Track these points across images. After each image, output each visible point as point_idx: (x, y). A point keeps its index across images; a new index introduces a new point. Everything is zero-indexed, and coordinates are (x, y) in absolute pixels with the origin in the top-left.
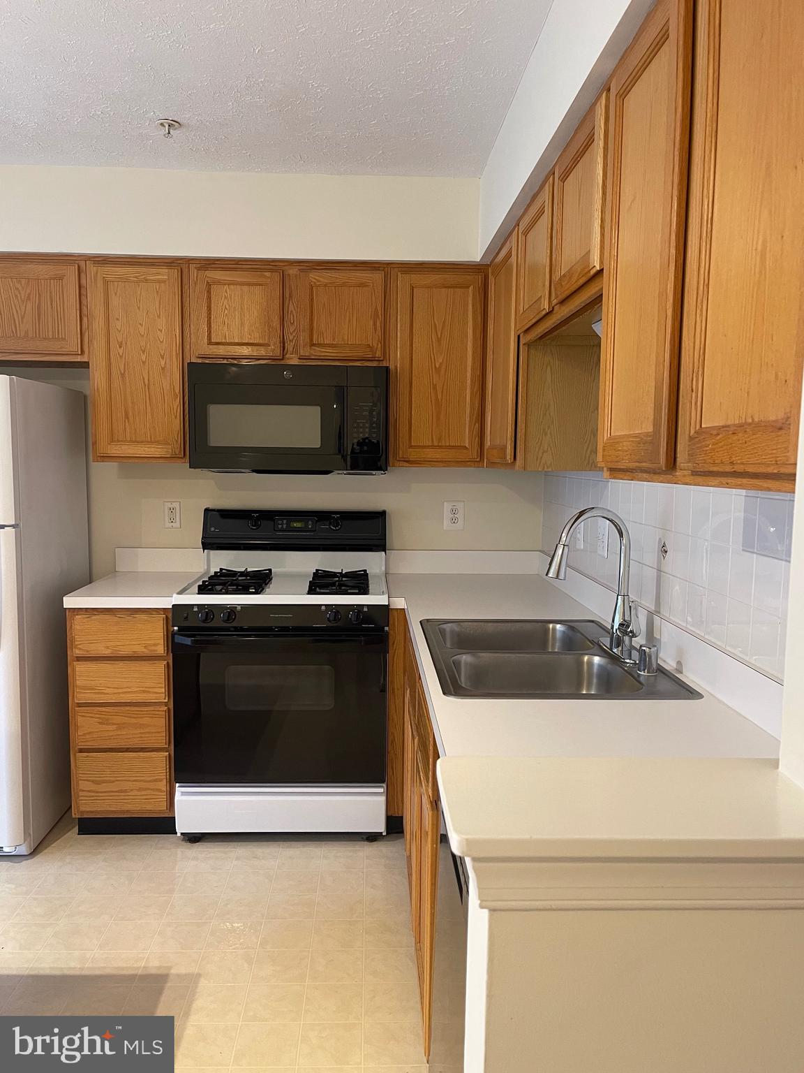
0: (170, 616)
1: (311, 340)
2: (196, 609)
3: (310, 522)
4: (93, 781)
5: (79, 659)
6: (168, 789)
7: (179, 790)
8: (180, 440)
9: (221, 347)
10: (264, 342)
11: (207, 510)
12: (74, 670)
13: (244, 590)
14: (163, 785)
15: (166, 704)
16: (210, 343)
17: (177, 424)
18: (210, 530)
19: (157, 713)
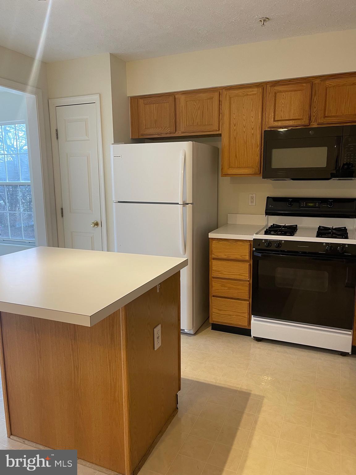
0: (252, 244)
1: (325, 114)
2: (263, 241)
3: (317, 203)
4: (218, 309)
5: (214, 259)
6: (248, 317)
7: (253, 318)
8: (259, 166)
9: (279, 122)
10: (301, 118)
11: (268, 198)
12: (212, 264)
13: (285, 234)
14: (246, 315)
15: (249, 281)
16: (274, 121)
17: (258, 158)
18: (269, 207)
19: (245, 284)
